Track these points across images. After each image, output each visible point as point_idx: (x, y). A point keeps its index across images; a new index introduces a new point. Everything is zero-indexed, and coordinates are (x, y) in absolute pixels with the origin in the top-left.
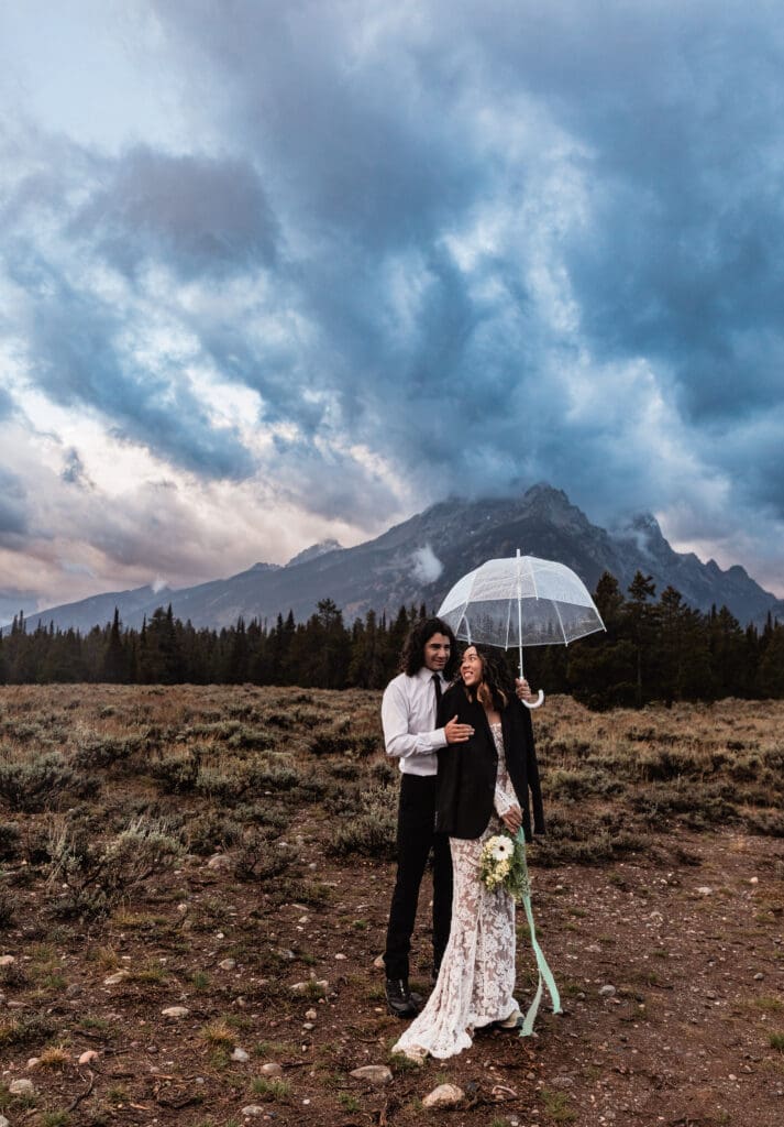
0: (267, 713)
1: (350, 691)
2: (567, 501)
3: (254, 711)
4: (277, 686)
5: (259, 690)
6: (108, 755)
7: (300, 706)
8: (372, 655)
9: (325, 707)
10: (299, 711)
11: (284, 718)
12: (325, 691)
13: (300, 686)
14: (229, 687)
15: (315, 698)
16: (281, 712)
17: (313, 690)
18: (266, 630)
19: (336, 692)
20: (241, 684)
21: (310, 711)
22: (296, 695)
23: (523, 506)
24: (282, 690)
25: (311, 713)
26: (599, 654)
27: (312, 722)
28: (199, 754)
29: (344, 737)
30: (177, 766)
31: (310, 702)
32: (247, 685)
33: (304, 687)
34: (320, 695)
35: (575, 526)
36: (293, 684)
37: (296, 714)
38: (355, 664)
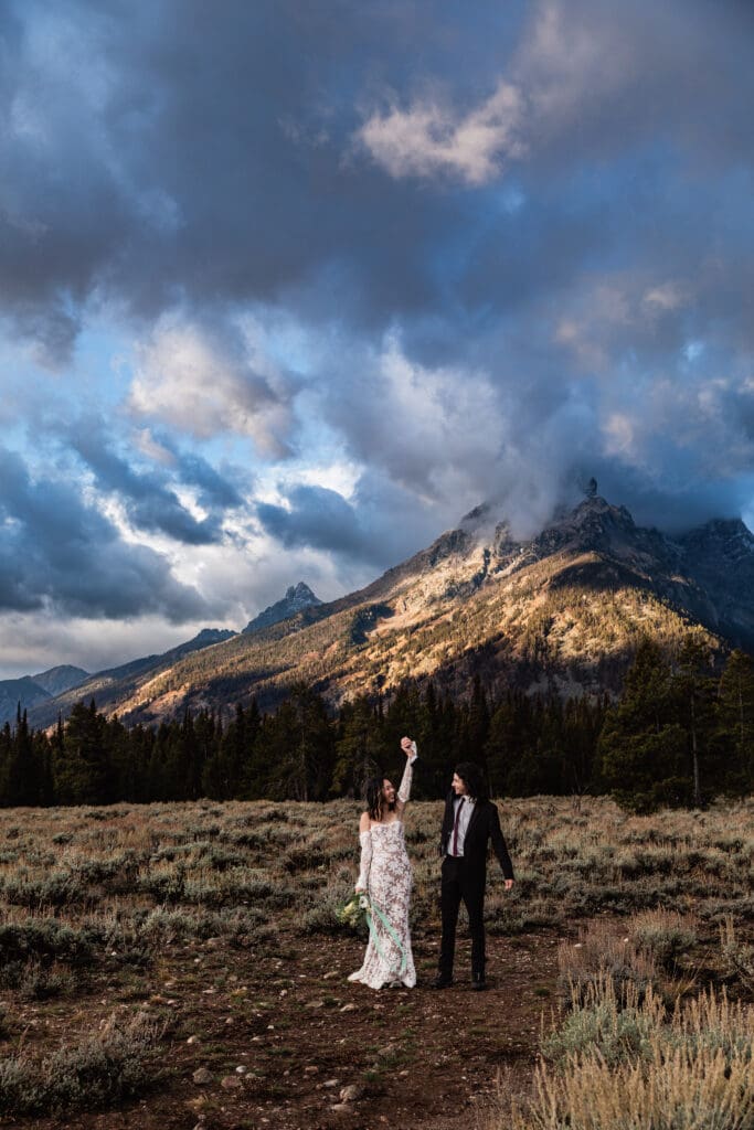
0: (236, 833)
1: (335, 802)
2: (630, 522)
3: (222, 832)
4: (241, 800)
5: (218, 807)
6: (97, 876)
7: (271, 824)
8: (363, 752)
9: (303, 824)
10: (271, 830)
11: (255, 838)
12: (302, 804)
13: (271, 799)
14: (180, 804)
15: (289, 813)
16: (250, 832)
17: (287, 804)
18: (220, 724)
19: (319, 805)
20: (195, 800)
21: (284, 829)
22: (265, 811)
23: (570, 530)
24: (248, 805)
25: (284, 832)
26: (639, 743)
27: (284, 842)
28: (183, 869)
29: (317, 853)
30: (164, 882)
31: (284, 818)
32: (204, 802)
33: (277, 801)
34: (295, 809)
35: (644, 555)
36: (260, 796)
37: (268, 833)
38: (342, 765)
